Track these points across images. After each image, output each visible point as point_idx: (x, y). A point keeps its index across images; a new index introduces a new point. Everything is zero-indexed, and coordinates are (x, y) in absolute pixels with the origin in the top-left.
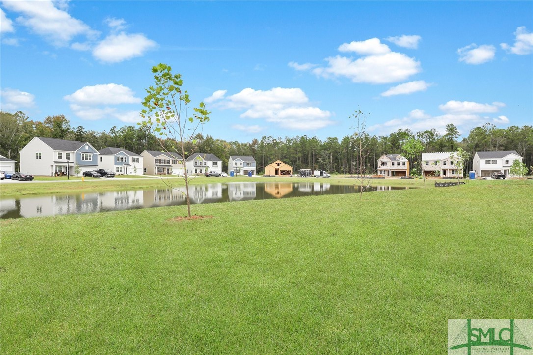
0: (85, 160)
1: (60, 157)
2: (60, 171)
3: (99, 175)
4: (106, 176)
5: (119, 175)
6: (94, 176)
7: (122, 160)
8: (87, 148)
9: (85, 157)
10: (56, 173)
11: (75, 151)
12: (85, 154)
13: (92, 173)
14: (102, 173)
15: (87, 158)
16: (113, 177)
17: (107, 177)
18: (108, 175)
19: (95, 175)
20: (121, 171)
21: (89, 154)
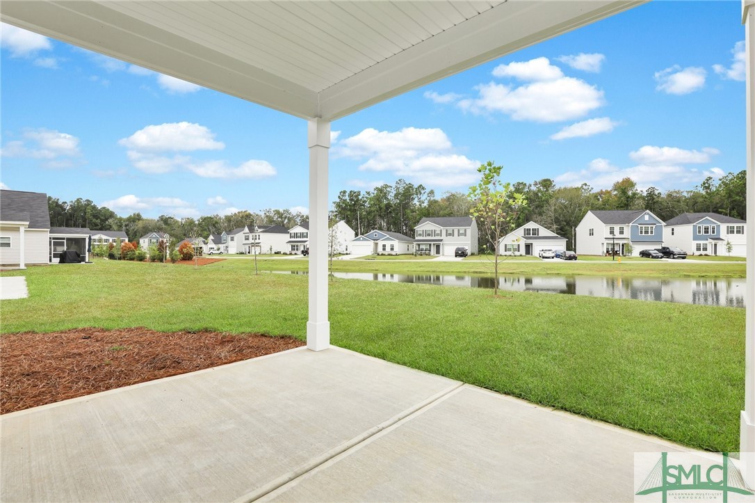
0: (643, 234)
1: (612, 232)
2: (613, 249)
3: (661, 254)
4: (672, 256)
5: (701, 255)
6: (653, 257)
7: (706, 232)
8: (647, 218)
9: (643, 231)
10: (607, 252)
11: (631, 224)
12: (644, 226)
13: (651, 252)
14: (667, 253)
15: (646, 232)
16: (684, 258)
17: (674, 258)
18: (675, 255)
19: (655, 255)
20: (705, 249)
21: (650, 226)
